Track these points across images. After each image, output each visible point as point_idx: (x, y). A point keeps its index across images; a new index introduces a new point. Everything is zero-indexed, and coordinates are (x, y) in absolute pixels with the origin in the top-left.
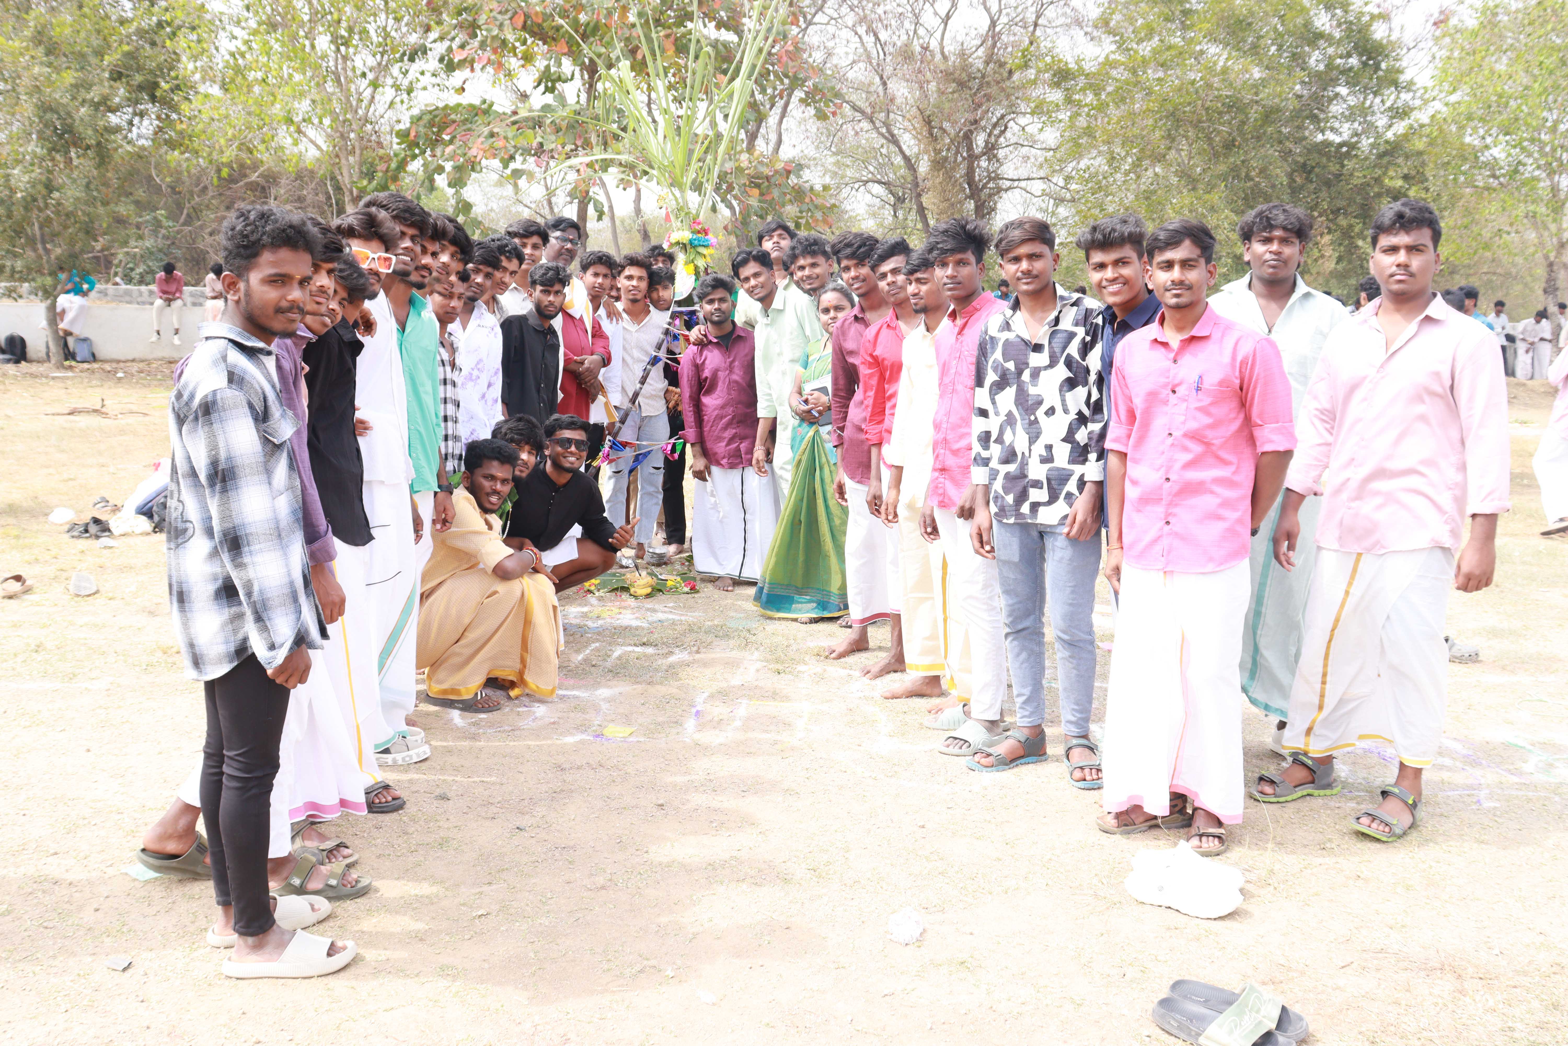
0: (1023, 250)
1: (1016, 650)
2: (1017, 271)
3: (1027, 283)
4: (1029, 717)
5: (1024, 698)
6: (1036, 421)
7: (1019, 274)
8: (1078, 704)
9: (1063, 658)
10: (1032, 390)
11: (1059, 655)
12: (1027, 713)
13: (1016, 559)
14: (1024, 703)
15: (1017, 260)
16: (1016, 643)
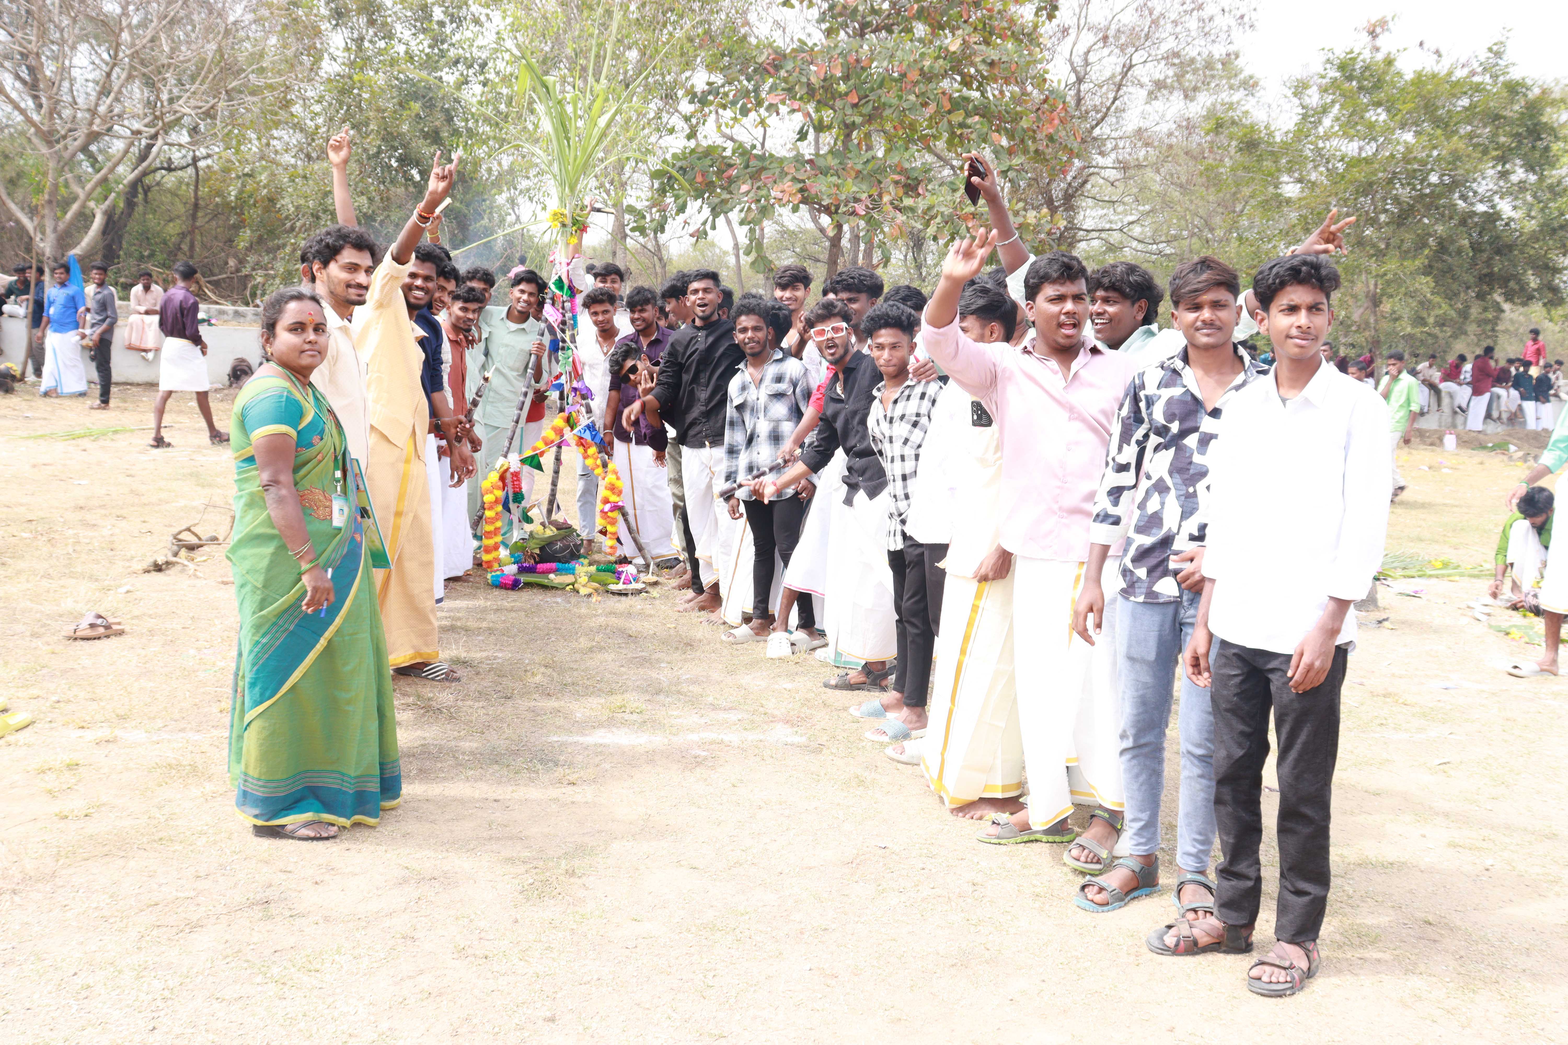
0: (1207, 297)
1: (1136, 770)
2: (1197, 319)
3: (1208, 335)
4: (1145, 844)
5: (1142, 823)
6: (1194, 494)
7: (1199, 324)
8: (1200, 834)
9: (1189, 777)
10: (1197, 458)
11: (1184, 774)
12: (1143, 840)
13: (1152, 656)
14: (1142, 828)
15: (1197, 307)
16: (1134, 762)
